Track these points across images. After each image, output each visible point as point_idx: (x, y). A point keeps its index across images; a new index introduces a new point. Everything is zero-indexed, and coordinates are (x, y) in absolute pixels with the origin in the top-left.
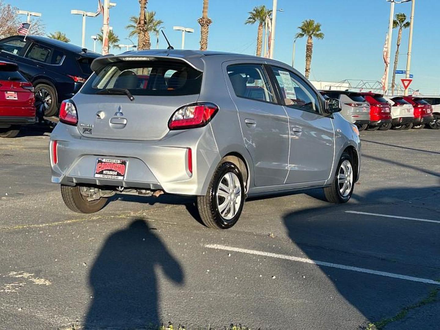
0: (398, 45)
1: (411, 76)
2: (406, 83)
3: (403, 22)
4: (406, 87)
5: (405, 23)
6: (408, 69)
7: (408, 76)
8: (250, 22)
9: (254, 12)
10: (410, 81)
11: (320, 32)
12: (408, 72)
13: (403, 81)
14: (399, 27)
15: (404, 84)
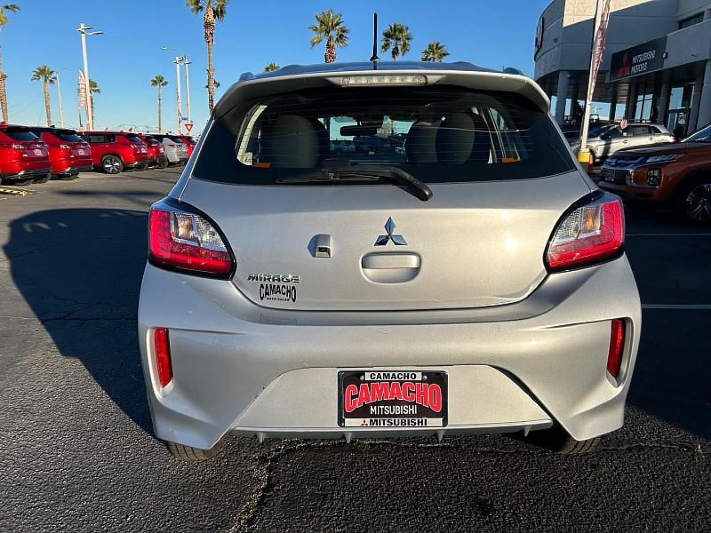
0: (160, 99)
1: (192, 122)
2: (189, 127)
3: (161, 81)
4: (189, 130)
5: (163, 82)
6: (189, 116)
7: (190, 122)
8: (36, 79)
9: (38, 71)
10: (192, 125)
11: (97, 88)
12: (189, 119)
13: (186, 125)
14: (158, 86)
15: (187, 128)
